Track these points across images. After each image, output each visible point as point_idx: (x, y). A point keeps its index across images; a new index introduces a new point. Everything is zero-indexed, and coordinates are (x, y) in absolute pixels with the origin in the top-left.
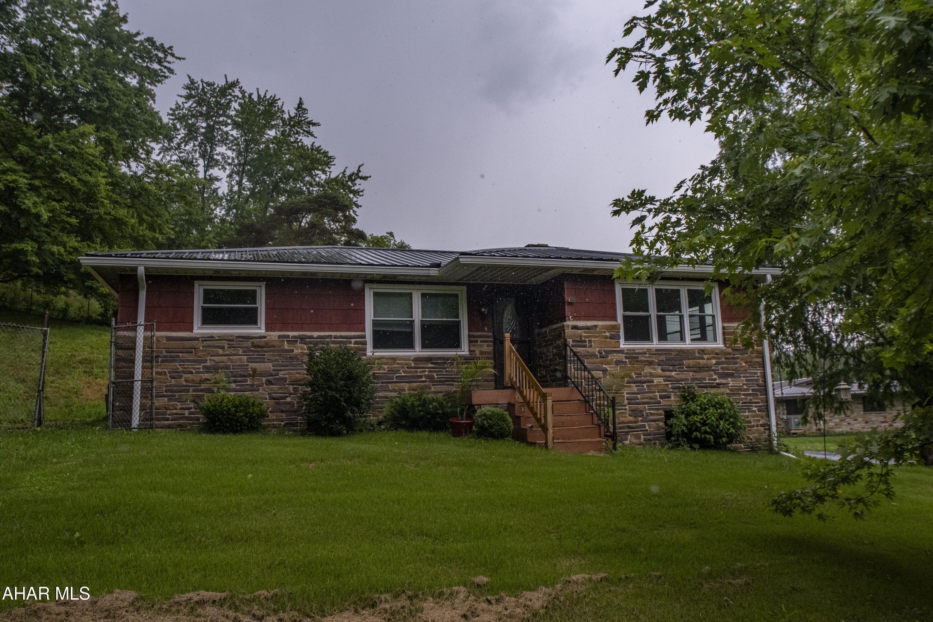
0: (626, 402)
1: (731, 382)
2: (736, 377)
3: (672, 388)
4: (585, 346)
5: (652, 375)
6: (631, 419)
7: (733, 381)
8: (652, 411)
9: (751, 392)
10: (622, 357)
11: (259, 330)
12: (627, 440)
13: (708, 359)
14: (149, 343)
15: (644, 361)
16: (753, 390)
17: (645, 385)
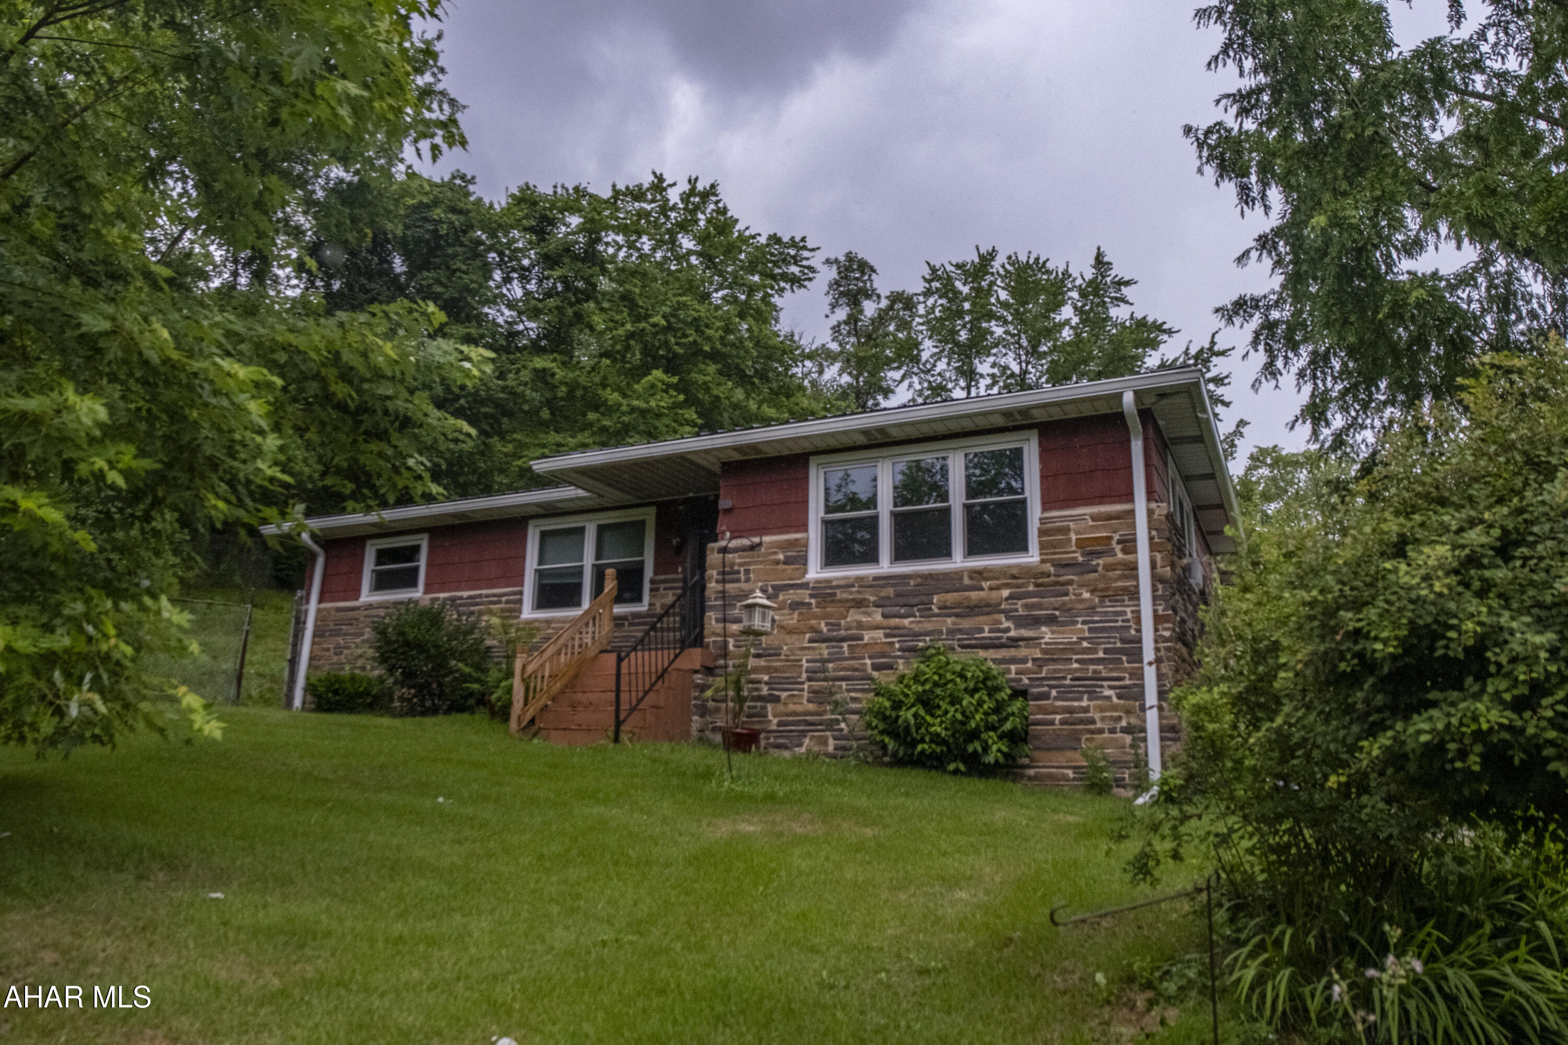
0: (804, 676)
1: (1047, 634)
2: (1064, 624)
3: (901, 649)
4: (738, 581)
5: (860, 626)
6: (811, 707)
7: (1053, 632)
8: (853, 694)
9: (1101, 655)
10: (804, 595)
11: (417, 593)
12: (800, 745)
13: (991, 589)
14: (321, 616)
15: (847, 601)
16: (1106, 651)
17: (845, 645)
